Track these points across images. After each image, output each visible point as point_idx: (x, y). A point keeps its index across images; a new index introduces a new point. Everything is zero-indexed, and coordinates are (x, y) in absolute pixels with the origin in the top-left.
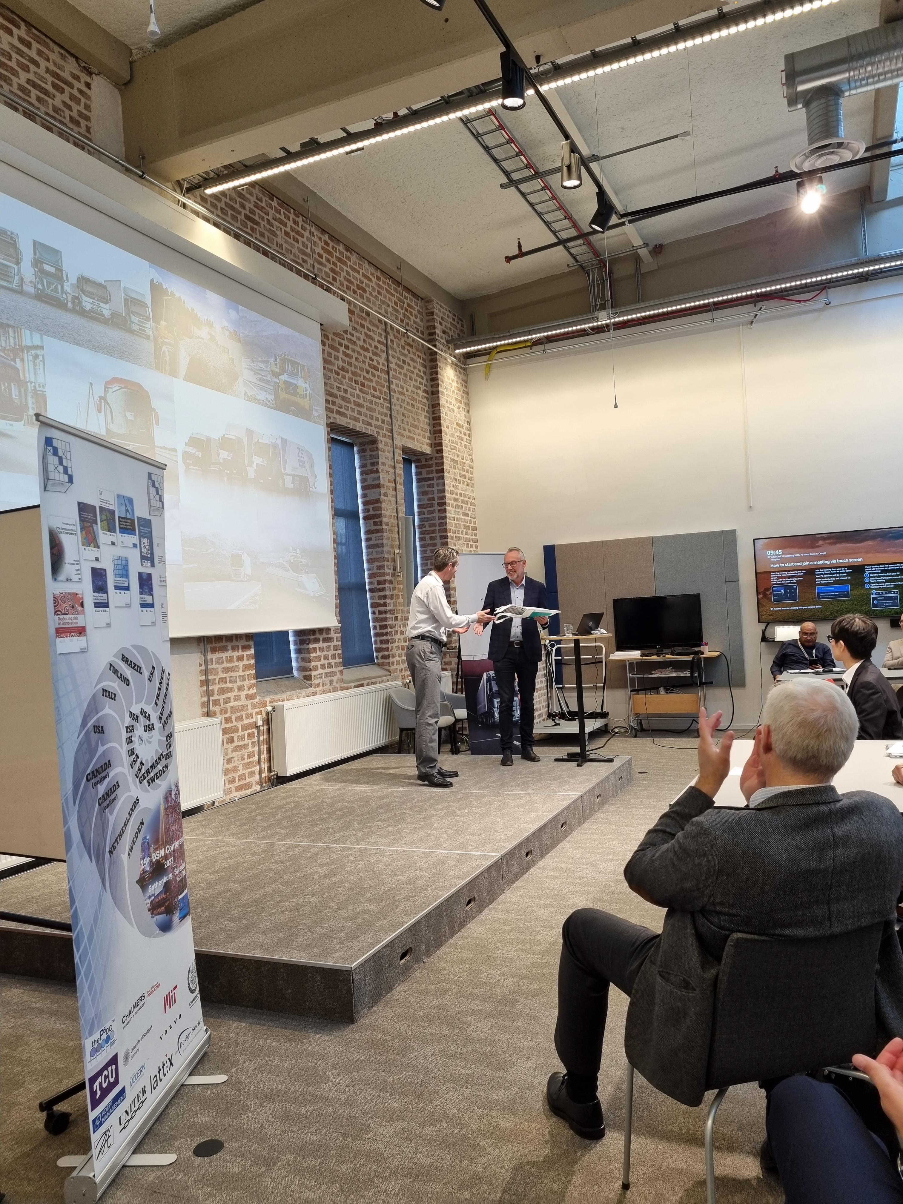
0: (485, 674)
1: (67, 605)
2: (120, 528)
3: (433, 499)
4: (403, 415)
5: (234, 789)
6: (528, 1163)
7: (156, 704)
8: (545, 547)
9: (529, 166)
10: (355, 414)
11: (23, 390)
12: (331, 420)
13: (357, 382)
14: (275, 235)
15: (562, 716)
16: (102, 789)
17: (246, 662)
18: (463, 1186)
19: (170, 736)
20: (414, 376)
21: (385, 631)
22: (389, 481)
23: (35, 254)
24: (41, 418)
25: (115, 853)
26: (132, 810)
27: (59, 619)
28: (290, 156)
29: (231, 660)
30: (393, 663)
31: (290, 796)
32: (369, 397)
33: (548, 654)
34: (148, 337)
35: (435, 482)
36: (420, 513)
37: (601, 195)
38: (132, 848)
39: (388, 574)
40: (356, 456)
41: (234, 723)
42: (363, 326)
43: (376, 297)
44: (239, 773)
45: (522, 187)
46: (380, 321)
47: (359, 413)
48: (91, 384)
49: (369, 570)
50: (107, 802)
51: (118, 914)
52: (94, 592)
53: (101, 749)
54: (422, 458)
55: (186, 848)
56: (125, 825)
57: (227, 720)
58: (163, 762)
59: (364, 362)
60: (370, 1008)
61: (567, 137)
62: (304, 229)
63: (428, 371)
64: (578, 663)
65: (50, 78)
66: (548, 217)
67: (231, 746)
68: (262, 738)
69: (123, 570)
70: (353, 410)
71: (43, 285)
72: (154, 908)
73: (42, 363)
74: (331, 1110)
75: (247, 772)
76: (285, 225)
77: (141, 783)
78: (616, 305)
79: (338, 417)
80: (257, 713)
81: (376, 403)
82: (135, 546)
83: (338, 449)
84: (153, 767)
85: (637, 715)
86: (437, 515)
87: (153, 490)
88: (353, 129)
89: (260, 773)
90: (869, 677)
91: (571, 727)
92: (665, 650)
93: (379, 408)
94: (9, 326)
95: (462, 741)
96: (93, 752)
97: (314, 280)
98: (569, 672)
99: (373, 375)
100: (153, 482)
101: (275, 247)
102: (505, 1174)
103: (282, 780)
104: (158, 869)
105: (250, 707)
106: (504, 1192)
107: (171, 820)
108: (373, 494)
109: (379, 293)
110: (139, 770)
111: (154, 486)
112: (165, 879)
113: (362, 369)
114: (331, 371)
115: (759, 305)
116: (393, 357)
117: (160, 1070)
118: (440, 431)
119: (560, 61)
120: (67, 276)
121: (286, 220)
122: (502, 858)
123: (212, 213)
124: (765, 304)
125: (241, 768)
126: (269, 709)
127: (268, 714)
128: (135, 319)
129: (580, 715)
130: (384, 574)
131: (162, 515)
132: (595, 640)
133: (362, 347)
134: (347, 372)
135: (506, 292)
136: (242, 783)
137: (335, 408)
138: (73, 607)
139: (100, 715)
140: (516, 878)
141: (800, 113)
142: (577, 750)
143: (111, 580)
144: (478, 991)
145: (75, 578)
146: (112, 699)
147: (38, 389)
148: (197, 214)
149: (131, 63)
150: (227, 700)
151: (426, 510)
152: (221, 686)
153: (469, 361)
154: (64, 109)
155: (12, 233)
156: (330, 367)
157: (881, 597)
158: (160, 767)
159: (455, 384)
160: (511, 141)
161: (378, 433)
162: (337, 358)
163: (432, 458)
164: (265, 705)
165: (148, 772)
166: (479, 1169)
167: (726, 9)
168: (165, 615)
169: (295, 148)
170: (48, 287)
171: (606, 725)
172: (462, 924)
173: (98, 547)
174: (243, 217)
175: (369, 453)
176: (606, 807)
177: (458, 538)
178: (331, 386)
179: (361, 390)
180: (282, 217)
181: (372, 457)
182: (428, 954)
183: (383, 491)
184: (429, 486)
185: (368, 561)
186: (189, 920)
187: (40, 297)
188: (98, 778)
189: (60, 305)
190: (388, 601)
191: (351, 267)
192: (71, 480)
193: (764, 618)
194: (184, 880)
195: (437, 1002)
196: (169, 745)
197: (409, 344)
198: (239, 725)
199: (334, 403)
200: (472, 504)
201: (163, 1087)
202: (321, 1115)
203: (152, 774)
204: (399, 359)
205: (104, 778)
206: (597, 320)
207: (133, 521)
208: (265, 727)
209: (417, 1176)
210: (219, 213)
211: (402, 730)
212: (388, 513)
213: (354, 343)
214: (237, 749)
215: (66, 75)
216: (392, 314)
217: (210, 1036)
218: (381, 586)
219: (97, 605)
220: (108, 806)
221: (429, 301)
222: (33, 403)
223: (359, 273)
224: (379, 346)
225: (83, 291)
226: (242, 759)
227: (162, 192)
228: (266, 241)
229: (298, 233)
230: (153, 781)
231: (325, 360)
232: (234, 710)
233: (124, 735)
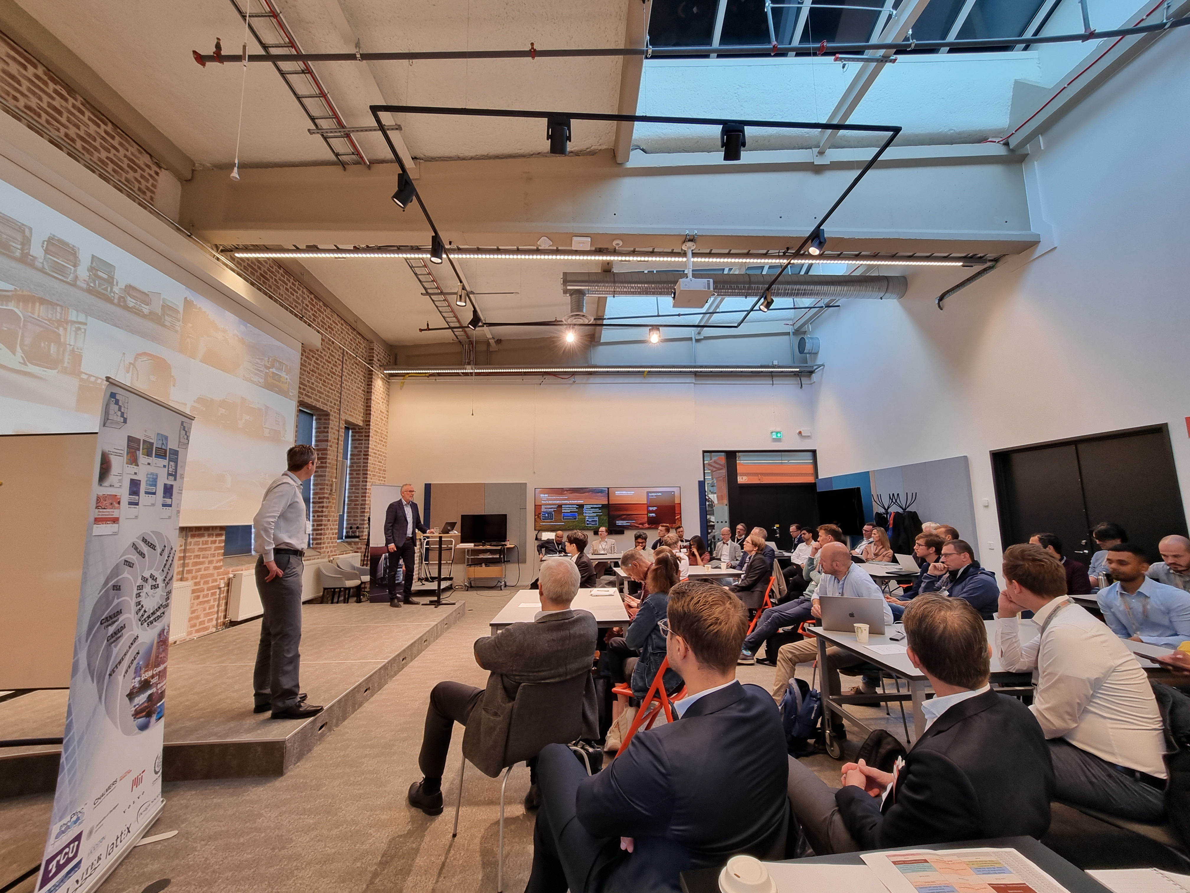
0: (383, 555)
1: (107, 503)
2: (156, 454)
3: (361, 451)
4: (348, 402)
5: (194, 632)
6: (398, 836)
7: (163, 570)
8: (426, 484)
9: (438, 288)
10: (318, 398)
11: (61, 349)
12: (301, 399)
13: (321, 380)
14: (279, 289)
15: (427, 580)
16: (111, 630)
17: (217, 545)
18: (356, 860)
19: (169, 592)
20: (357, 381)
21: (320, 528)
22: (334, 439)
23: (92, 263)
24: (110, 380)
25: (113, 675)
26: (132, 644)
27: (99, 512)
28: (297, 250)
29: (206, 543)
30: (323, 548)
31: (240, 634)
32: (327, 389)
33: (421, 544)
34: (176, 331)
35: (363, 442)
36: (351, 459)
37: (475, 312)
38: (127, 671)
39: (327, 493)
40: (314, 422)
41: (202, 586)
42: (329, 349)
43: (339, 334)
44: (200, 620)
45: (433, 297)
46: (340, 348)
47: (320, 397)
48: (124, 354)
49: (313, 490)
50: (114, 639)
51: (108, 720)
52: (130, 495)
53: (116, 602)
54: (357, 428)
55: (168, 670)
56: (125, 655)
57: (196, 584)
58: (162, 610)
59: (327, 369)
60: (295, 764)
61: (461, 282)
62: (299, 289)
63: (366, 380)
64: (440, 549)
65: (126, 161)
66: (445, 314)
67: (197, 601)
68: (222, 596)
69: (153, 482)
70: (316, 395)
71: (95, 284)
72: (137, 714)
73: (83, 334)
74: (263, 835)
75: (206, 619)
76: (287, 284)
77: (142, 625)
78: (477, 363)
79: (306, 398)
80: (221, 579)
81: (332, 393)
82: (165, 466)
83: (303, 416)
84: (153, 613)
85: (469, 578)
86: (362, 461)
87: (183, 432)
88: (340, 247)
89: (217, 619)
90: (584, 559)
91: (434, 586)
92: (487, 543)
93: (333, 396)
94: (58, 305)
95: (364, 595)
96: (109, 603)
97: (301, 319)
98: (434, 555)
99: (332, 377)
100: (184, 427)
101: (278, 295)
102: (384, 846)
103: (233, 624)
104: (145, 685)
105: (216, 575)
106: (383, 856)
107: (161, 650)
108: (322, 445)
109: (342, 332)
110: (142, 616)
111: (184, 429)
112: (149, 692)
113: (325, 373)
114: (305, 371)
115: (545, 376)
116: (346, 369)
117: (118, 838)
118: (370, 414)
119: (461, 247)
120: (117, 283)
121: (287, 282)
122: (388, 663)
123: (238, 267)
124: (547, 377)
125: (202, 616)
126: (231, 576)
127: (229, 579)
128: (168, 319)
129: (439, 579)
130: (323, 493)
131: (186, 448)
132: (451, 537)
133: (327, 361)
134: (315, 373)
135: (417, 346)
136: (201, 626)
137: (304, 392)
138: (112, 504)
139: (119, 577)
140: (396, 674)
141: (568, 298)
142: (435, 598)
143: (143, 488)
144: (369, 743)
145: (117, 485)
146: (130, 567)
147: (76, 350)
148: (227, 265)
149: (193, 171)
150: (199, 570)
151: (355, 458)
152: (195, 560)
153: (391, 378)
154: (135, 182)
155: (74, 246)
156: (305, 369)
157: (590, 520)
158: (158, 613)
159: (382, 389)
160: (429, 274)
161: (331, 410)
162: (310, 364)
163: (362, 429)
164: (228, 573)
165: (149, 617)
166: (368, 846)
167: (540, 248)
168: (178, 512)
169: (302, 246)
170: (99, 286)
171: (451, 585)
172: (360, 705)
173: (138, 466)
174: (259, 274)
175: (323, 421)
176: (450, 630)
177: (374, 475)
178: (304, 379)
179: (323, 385)
180: (285, 280)
181: (325, 423)
182: (337, 725)
183: (329, 444)
184: (359, 444)
185: (314, 485)
186: (162, 721)
187: (90, 291)
188: (110, 622)
189: (109, 300)
190: (324, 509)
191: (326, 315)
192: (125, 421)
193: (537, 528)
194: (163, 693)
195: (342, 753)
196: (168, 599)
197: (356, 363)
198: (205, 587)
199: (304, 389)
200: (384, 456)
201: (117, 853)
202: (256, 840)
203: (152, 619)
204: (349, 370)
205: (115, 622)
206: (466, 369)
207: (166, 451)
208: (226, 588)
209: (325, 862)
210: (242, 268)
211: (325, 589)
212: (331, 457)
213: (322, 357)
214: (201, 603)
215: (141, 163)
216: (348, 345)
217: (165, 805)
218: (321, 500)
219: (130, 503)
220: (114, 641)
221: (372, 342)
222: (69, 359)
223: (330, 319)
224: (338, 361)
225: (129, 295)
226: (205, 610)
227: (203, 248)
228: (272, 290)
229: (294, 290)
230: (152, 623)
231: (302, 364)
232: (202, 577)
233: (135, 592)
